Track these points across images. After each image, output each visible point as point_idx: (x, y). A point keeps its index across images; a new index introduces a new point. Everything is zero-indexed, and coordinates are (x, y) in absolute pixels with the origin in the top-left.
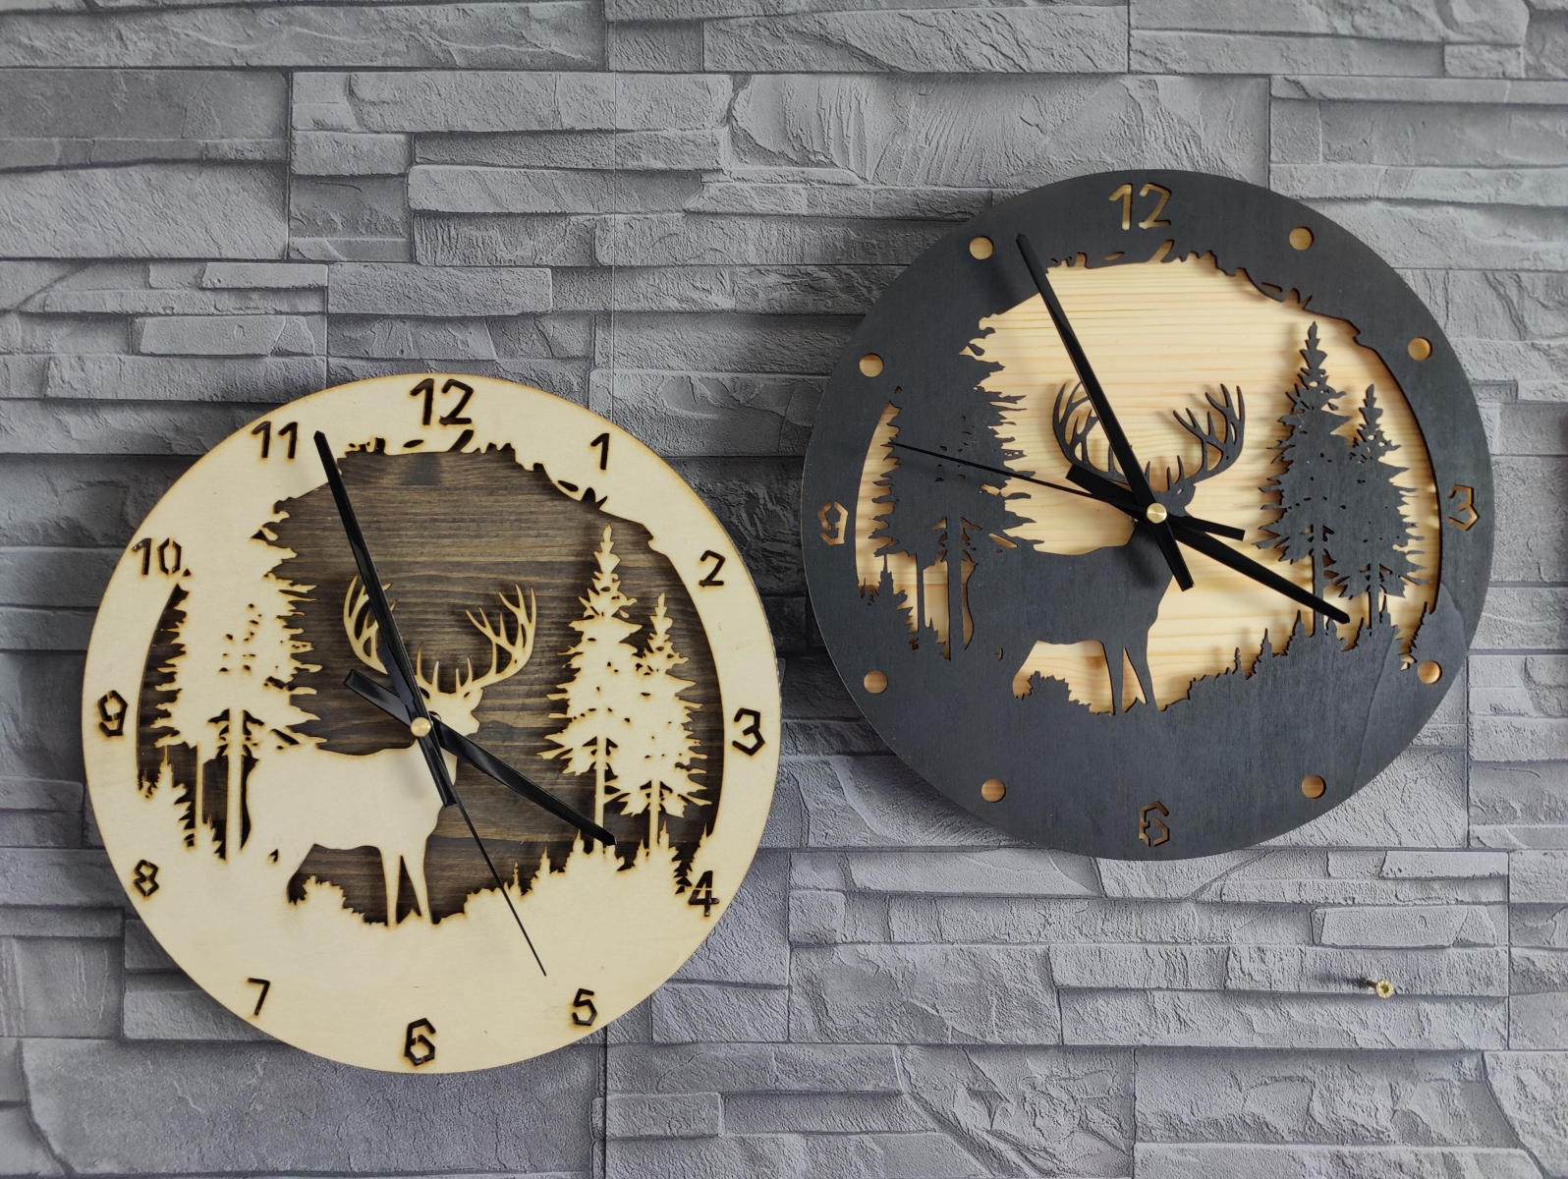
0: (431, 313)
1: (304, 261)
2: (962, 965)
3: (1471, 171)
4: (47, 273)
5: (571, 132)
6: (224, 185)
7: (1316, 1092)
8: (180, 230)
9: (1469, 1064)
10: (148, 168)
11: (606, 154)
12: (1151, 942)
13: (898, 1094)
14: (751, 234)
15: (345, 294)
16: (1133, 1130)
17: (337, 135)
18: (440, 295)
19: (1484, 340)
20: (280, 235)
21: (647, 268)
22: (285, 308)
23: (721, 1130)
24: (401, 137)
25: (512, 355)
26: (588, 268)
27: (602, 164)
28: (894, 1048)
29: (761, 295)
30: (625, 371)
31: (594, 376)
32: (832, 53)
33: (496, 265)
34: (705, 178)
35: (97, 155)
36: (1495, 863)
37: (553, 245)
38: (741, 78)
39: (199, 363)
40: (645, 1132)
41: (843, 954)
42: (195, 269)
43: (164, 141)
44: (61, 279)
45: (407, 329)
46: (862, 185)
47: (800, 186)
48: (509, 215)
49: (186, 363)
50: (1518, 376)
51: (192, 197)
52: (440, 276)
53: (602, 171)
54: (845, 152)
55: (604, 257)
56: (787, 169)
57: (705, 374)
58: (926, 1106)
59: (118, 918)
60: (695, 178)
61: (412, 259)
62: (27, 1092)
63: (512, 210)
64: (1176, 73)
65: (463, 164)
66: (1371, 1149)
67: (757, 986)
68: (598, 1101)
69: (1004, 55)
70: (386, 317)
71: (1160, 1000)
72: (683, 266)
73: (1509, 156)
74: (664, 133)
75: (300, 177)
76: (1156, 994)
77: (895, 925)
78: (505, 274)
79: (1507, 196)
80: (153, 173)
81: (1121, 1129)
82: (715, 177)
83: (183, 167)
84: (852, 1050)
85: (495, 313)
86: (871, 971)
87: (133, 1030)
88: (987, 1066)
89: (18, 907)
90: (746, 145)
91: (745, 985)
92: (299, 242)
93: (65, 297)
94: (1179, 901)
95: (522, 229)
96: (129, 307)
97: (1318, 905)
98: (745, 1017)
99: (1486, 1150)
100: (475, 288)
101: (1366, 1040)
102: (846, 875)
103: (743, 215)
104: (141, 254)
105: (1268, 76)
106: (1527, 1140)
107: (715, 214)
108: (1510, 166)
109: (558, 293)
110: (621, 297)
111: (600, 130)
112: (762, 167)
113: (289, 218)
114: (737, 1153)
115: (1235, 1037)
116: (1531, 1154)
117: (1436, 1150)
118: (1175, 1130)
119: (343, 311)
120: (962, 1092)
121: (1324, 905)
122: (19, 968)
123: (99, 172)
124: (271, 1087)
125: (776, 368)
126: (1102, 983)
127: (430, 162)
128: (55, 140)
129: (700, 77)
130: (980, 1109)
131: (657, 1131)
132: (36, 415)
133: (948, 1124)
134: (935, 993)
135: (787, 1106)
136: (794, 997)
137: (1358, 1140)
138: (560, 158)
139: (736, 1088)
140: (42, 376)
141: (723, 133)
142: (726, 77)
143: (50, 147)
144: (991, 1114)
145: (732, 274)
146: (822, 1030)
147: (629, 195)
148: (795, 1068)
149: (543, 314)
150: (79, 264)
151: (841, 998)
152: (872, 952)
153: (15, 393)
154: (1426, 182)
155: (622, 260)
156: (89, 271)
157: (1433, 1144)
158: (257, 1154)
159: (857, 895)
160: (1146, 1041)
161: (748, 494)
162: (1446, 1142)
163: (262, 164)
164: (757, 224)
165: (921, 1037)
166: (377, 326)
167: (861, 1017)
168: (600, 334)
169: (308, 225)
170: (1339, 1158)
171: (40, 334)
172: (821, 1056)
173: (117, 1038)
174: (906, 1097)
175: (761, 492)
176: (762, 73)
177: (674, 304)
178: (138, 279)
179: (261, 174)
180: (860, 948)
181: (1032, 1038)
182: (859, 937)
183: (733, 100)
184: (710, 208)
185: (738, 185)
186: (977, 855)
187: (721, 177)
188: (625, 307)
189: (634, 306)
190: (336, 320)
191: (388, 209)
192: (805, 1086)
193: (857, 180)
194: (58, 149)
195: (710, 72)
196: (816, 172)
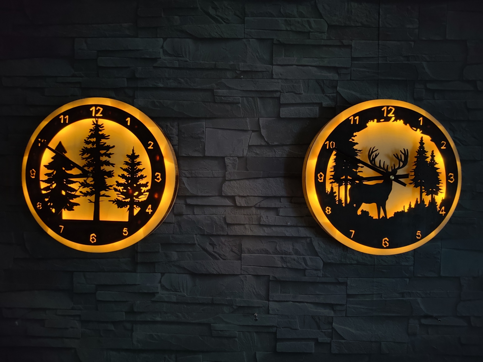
3: (314, 59)
7: (278, 245)
9: (308, 240)
12: (246, 215)
16: (241, 251)
28: (195, 235)
31: (135, 100)
32: (183, 34)
38: (165, 39)
47: (177, 61)
50: (322, 102)
64: (254, 38)
66: (289, 256)
69: (219, 34)
71: (247, 226)
76: (246, 225)
77: (195, 211)
79: (322, 64)
81: (239, 251)
84: (186, 235)
88: (213, 239)
94: (251, 207)
97: (279, 208)
99: (311, 257)
100: (110, 82)
101: (287, 234)
106: (320, 255)
112: (169, 57)
115: (261, 233)
116: (321, 258)
117: (302, 256)
118: (249, 251)
121: (280, 208)
126: (236, 222)
129: (156, 39)
137: (286, 254)
141: (161, 50)
142: (162, 39)
154: (305, 61)
157: (301, 255)
160: (244, 234)
162: (303, 255)
170: (282, 258)
174: (197, 244)
176: (169, 38)
181: (222, 234)
185: (164, 61)
195: (159, 38)
196: (180, 58)
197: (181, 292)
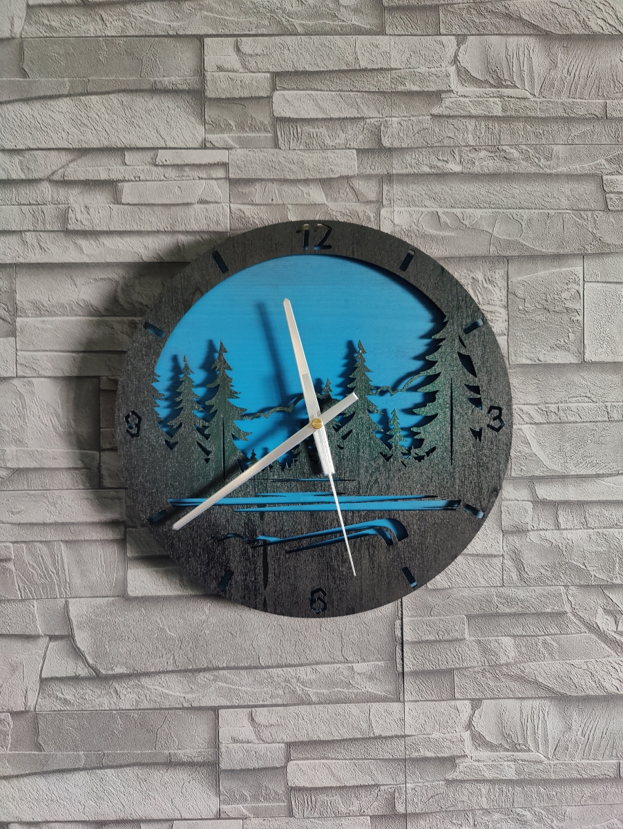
0: (288, 177)
1: (214, 148)
2: (599, 541)
4: (65, 157)
5: (365, 70)
6: (166, 104)
8: (142, 131)
10: (121, 94)
11: (385, 83)
13: (565, 613)
14: (470, 128)
15: (239, 167)
17: (231, 74)
18: (293, 167)
20: (200, 133)
21: (411, 148)
22: (204, 176)
23: (467, 636)
24: (268, 75)
25: (335, 201)
26: (376, 149)
27: (383, 88)
28: (562, 588)
29: (477, 163)
30: (400, 209)
31: (383, 212)
32: (513, 24)
33: (325, 148)
34: (443, 96)
35: (91, 88)
37: (357, 137)
38: (461, 39)
39: (156, 209)
40: (425, 638)
41: (533, 536)
42: (152, 153)
43: (131, 79)
44: (73, 160)
45: (275, 187)
46: (533, 99)
47: (497, 99)
48: (331, 119)
49: (149, 209)
51: (148, 112)
52: (292, 155)
53: (383, 93)
54: (522, 80)
55: (386, 142)
56: (489, 90)
57: (446, 210)
58: (581, 619)
59: (123, 528)
60: (437, 96)
61: (277, 146)
62: (72, 629)
63: (333, 116)
65: (303, 90)
67: (485, 556)
68: (398, 622)
69: (610, 24)
70: (262, 180)
72: (432, 147)
74: (419, 70)
75: (210, 99)
77: (562, 519)
78: (329, 154)
80: (126, 98)
82: (448, 95)
83: (142, 94)
84: (539, 590)
85: (325, 177)
86: (547, 545)
87: (132, 592)
88: (614, 596)
89: (63, 524)
90: (465, 76)
91: (478, 555)
92: (211, 137)
93: (76, 171)
95: (339, 127)
96: (114, 176)
98: (478, 573)
100: (312, 161)
102: (533, 492)
103: (464, 117)
104: (119, 145)
107: (449, 117)
109: (361, 164)
110: (397, 166)
111: (382, 69)
112: (475, 89)
113: (205, 123)
114: (476, 648)
119: (238, 177)
120: (600, 611)
122: (65, 559)
123: (93, 97)
124: (213, 620)
125: (487, 206)
127: (284, 89)
128: (66, 79)
129: (438, 38)
130: (611, 620)
131: (431, 638)
132: (63, 240)
133: (594, 629)
134: (585, 557)
135: (503, 622)
136: (505, 561)
138: (359, 85)
139: (475, 612)
140: (64, 217)
141: (452, 70)
142: (453, 38)
143: (63, 84)
144: (617, 623)
145: (460, 151)
146: (521, 578)
147: (400, 106)
148: (509, 601)
149: (352, 177)
150: (83, 152)
151: (531, 559)
152: (549, 535)
153: (49, 228)
155: (396, 144)
156: (89, 156)
158: (206, 658)
159: (539, 503)
161: (473, 278)
163: (188, 92)
164: (473, 122)
165: (577, 581)
166: (258, 186)
167: (543, 571)
168: (385, 188)
169: (216, 127)
171: (62, 193)
172: (521, 593)
173: (124, 597)
175: (480, 277)
176: (473, 35)
177: (427, 169)
178: (119, 160)
179: (188, 98)
180: (542, 533)
182: (541, 527)
183: (458, 50)
184: (446, 113)
185: (462, 99)
186: (606, 479)
187: (452, 95)
188: (400, 172)
189: (404, 171)
190: (233, 182)
191: (262, 117)
192: (513, 610)
193: (529, 96)
194: (68, 85)
195: (444, 35)
196: (506, 91)
197: (529, 750)
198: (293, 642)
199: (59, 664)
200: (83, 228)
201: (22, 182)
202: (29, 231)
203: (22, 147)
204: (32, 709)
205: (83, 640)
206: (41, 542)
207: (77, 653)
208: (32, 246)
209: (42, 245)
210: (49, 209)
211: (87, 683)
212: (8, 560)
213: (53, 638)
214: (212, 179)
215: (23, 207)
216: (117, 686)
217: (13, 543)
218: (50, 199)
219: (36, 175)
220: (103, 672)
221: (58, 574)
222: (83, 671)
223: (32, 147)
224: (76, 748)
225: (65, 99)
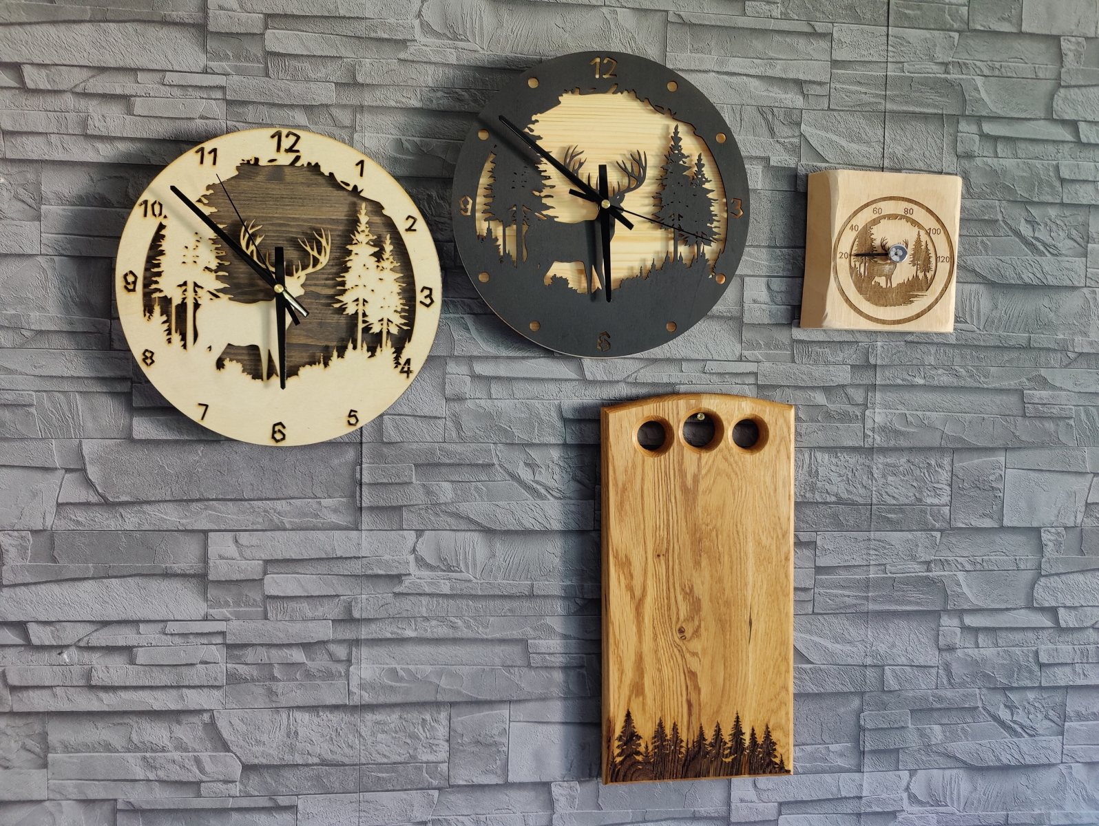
0: (277, 102)
1: (214, 73)
2: (523, 409)
4: (85, 74)
5: (344, 17)
6: (174, 34)
8: (153, 55)
10: (135, 24)
11: (361, 29)
13: (493, 465)
14: (430, 72)
15: (235, 91)
17: (230, 13)
18: (280, 93)
19: (756, 138)
20: (202, 60)
21: (381, 86)
22: (205, 96)
23: (414, 480)
24: (261, 16)
25: (316, 124)
26: (351, 84)
27: (359, 34)
29: (434, 101)
30: (370, 134)
33: (308, 80)
34: (408, 44)
35: (109, 16)
36: (751, 367)
37: (335, 72)
39: (163, 120)
40: (380, 481)
42: (161, 74)
43: (144, 11)
44: (93, 76)
45: (265, 109)
46: (482, 51)
48: (314, 56)
49: (157, 121)
51: (159, 40)
52: (280, 84)
53: (359, 37)
54: (474, 35)
55: (360, 79)
56: (446, 42)
57: (408, 138)
58: (506, 470)
59: (129, 384)
60: (403, 43)
61: (267, 75)
62: (84, 464)
63: (315, 54)
65: (291, 30)
67: (430, 417)
68: (358, 467)
70: (254, 102)
72: (398, 86)
73: (772, 55)
74: (388, 21)
75: (212, 32)
78: (312, 85)
80: (139, 27)
82: (413, 43)
83: (153, 24)
85: (308, 104)
86: (482, 411)
87: (137, 435)
89: (78, 378)
90: (427, 29)
91: (425, 417)
92: (211, 64)
93: (95, 85)
95: (320, 63)
96: (127, 92)
98: (425, 431)
102: (471, 368)
103: (426, 63)
104: (133, 66)
105: (667, 11)
107: (413, 61)
108: (771, 59)
109: (338, 95)
110: (368, 99)
111: (358, 18)
113: (206, 52)
114: (421, 491)
119: (234, 99)
120: (521, 464)
122: (80, 407)
123: (111, 24)
124: (205, 461)
127: (275, 28)
128: (88, 7)
130: (529, 471)
131: (385, 481)
132: (83, 143)
133: (514, 477)
134: (510, 421)
135: (444, 470)
136: (447, 423)
138: (339, 30)
139: (421, 462)
140: (84, 123)
143: (85, 11)
144: (534, 473)
145: (421, 91)
146: (460, 436)
147: (372, 50)
148: (448, 453)
149: (332, 105)
150: (102, 70)
151: (468, 423)
152: (482, 403)
153: (71, 132)
155: (368, 81)
156: (107, 74)
158: (199, 491)
159: (475, 377)
161: (428, 195)
163: (193, 25)
164: (433, 67)
165: (504, 440)
166: (250, 107)
167: (477, 431)
168: (358, 115)
169: (216, 56)
171: (83, 103)
172: (459, 448)
173: (130, 439)
175: (434, 194)
177: (393, 104)
178: (132, 79)
179: (193, 30)
180: (477, 401)
182: (477, 396)
183: (422, 7)
184: (410, 58)
186: (530, 361)
187: (416, 44)
188: (370, 104)
189: (374, 104)
190: (230, 103)
191: (256, 50)
192: (452, 461)
193: (479, 49)
194: (89, 12)
198: (272, 481)
199: (73, 491)
200: (100, 133)
201: (49, 91)
202: (53, 133)
203: (49, 62)
204: (49, 529)
205: (93, 472)
206: (59, 392)
207: (89, 484)
208: (56, 146)
209: (65, 145)
210: (71, 116)
211: (96, 508)
212: (31, 405)
213: (68, 470)
214: (212, 99)
215: (49, 113)
216: (122, 511)
217: (35, 391)
218: (72, 108)
219: (61, 87)
220: (111, 500)
221: (73, 419)
222: (93, 498)
223: (57, 63)
224: (86, 561)
225: (87, 24)
